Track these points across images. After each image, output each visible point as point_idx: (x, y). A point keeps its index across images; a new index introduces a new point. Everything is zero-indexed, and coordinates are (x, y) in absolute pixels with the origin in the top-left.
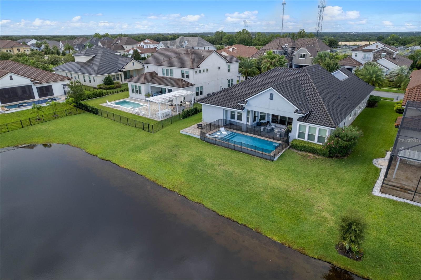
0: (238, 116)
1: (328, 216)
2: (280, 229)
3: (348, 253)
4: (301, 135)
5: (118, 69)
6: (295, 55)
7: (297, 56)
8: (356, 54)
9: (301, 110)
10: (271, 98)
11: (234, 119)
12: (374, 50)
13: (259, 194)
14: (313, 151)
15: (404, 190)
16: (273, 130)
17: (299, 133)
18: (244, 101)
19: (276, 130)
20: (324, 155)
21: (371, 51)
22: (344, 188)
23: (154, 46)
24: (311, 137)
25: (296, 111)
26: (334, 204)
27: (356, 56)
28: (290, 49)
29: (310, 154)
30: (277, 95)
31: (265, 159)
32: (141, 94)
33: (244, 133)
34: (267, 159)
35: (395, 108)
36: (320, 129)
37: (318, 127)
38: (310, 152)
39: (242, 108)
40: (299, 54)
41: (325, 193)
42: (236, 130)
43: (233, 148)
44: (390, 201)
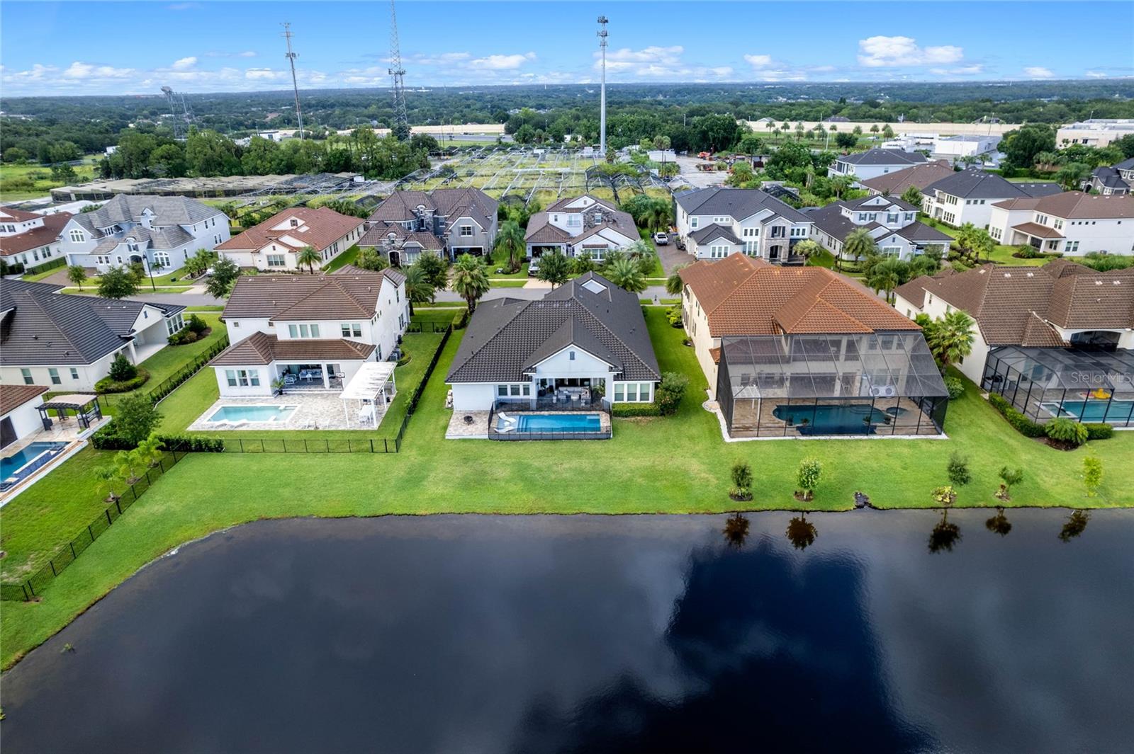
0: (524, 389)
1: (707, 476)
2: (679, 503)
3: (740, 498)
4: (619, 396)
5: (119, 336)
6: (451, 231)
7: (456, 231)
8: (556, 216)
9: (616, 367)
10: (572, 357)
11: (506, 394)
12: (583, 209)
13: (630, 480)
14: (643, 413)
15: (747, 429)
16: (568, 397)
17: (616, 394)
18: (531, 368)
19: (574, 398)
20: (656, 415)
21: (578, 210)
22: (700, 445)
23: (27, 225)
24: (632, 396)
25: (611, 369)
26: (704, 464)
27: (556, 220)
28: (431, 215)
29: (639, 418)
30: (579, 352)
31: (599, 439)
32: (258, 385)
33: (536, 413)
34: (602, 439)
35: (671, 322)
36: (641, 385)
37: (638, 383)
38: (638, 415)
39: (530, 379)
40: (459, 228)
41: (688, 455)
42: (522, 410)
43: (539, 437)
44: (743, 443)
